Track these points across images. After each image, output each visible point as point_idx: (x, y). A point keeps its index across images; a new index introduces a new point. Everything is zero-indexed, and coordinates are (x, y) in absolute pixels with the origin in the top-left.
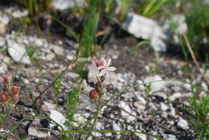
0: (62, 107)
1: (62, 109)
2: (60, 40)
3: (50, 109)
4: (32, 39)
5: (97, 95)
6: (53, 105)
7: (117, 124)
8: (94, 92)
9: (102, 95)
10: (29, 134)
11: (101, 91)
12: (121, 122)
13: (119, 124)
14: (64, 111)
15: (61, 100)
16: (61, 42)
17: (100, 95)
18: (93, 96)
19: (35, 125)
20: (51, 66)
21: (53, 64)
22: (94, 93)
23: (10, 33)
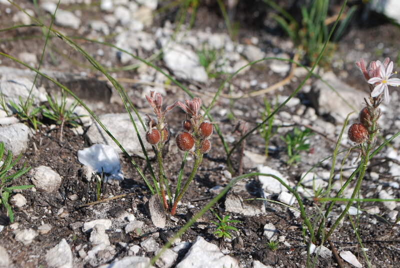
0: (278, 160)
1: (278, 165)
2: (254, 36)
3: (257, 164)
4: (202, 35)
5: (364, 133)
6: (260, 156)
7: (387, 192)
8: (359, 128)
9: (374, 133)
10: (226, 211)
11: (372, 126)
12: (393, 188)
13: (391, 192)
14: (282, 169)
15: (273, 148)
16: (255, 40)
17: (371, 133)
19: (237, 193)
20: (244, 84)
21: (249, 81)
23: (162, 25)
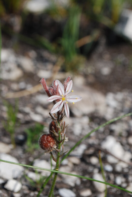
5: (51, 144)
8: (47, 139)
9: (61, 142)
11: (59, 137)
17: (58, 142)
18: (45, 146)
22: (47, 141)
